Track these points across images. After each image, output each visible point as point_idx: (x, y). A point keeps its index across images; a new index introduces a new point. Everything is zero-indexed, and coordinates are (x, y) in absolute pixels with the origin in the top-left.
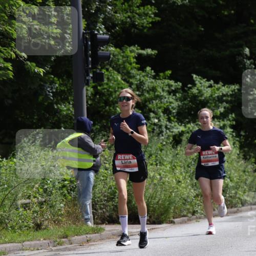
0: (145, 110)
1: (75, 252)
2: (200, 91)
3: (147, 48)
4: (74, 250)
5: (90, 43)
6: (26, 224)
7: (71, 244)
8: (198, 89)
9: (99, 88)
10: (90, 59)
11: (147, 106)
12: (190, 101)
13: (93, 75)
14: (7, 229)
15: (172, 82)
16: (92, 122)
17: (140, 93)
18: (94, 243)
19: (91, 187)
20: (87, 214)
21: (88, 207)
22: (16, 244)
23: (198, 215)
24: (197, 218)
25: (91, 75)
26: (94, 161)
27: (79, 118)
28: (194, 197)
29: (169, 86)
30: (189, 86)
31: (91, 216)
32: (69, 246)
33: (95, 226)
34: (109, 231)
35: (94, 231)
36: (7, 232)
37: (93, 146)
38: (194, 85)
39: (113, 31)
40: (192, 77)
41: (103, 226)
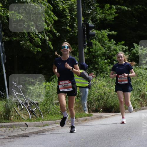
0: (111, 60)
1: (80, 125)
2: (137, 51)
3: (113, 31)
4: (79, 124)
5: (85, 28)
6: (57, 112)
7: (78, 121)
8: (136, 50)
9: (91, 49)
10: (86, 36)
11: (112, 58)
12: (132, 56)
13: (87, 43)
14: (49, 114)
15: (124, 47)
16: (88, 65)
17: (109, 52)
18: (88, 121)
19: (87, 95)
20: (85, 108)
21: (86, 105)
22: (53, 121)
23: (136, 109)
24: (135, 110)
25: (86, 43)
26: (89, 84)
27: (81, 63)
28: (135, 100)
29: (123, 48)
30: (132, 48)
31: (87, 108)
32: (77, 122)
33: (89, 113)
34: (95, 116)
35: (88, 116)
36: (48, 116)
37: (88, 77)
38: (134, 48)
39: (96, 23)
40: (133, 44)
41: (93, 113)
